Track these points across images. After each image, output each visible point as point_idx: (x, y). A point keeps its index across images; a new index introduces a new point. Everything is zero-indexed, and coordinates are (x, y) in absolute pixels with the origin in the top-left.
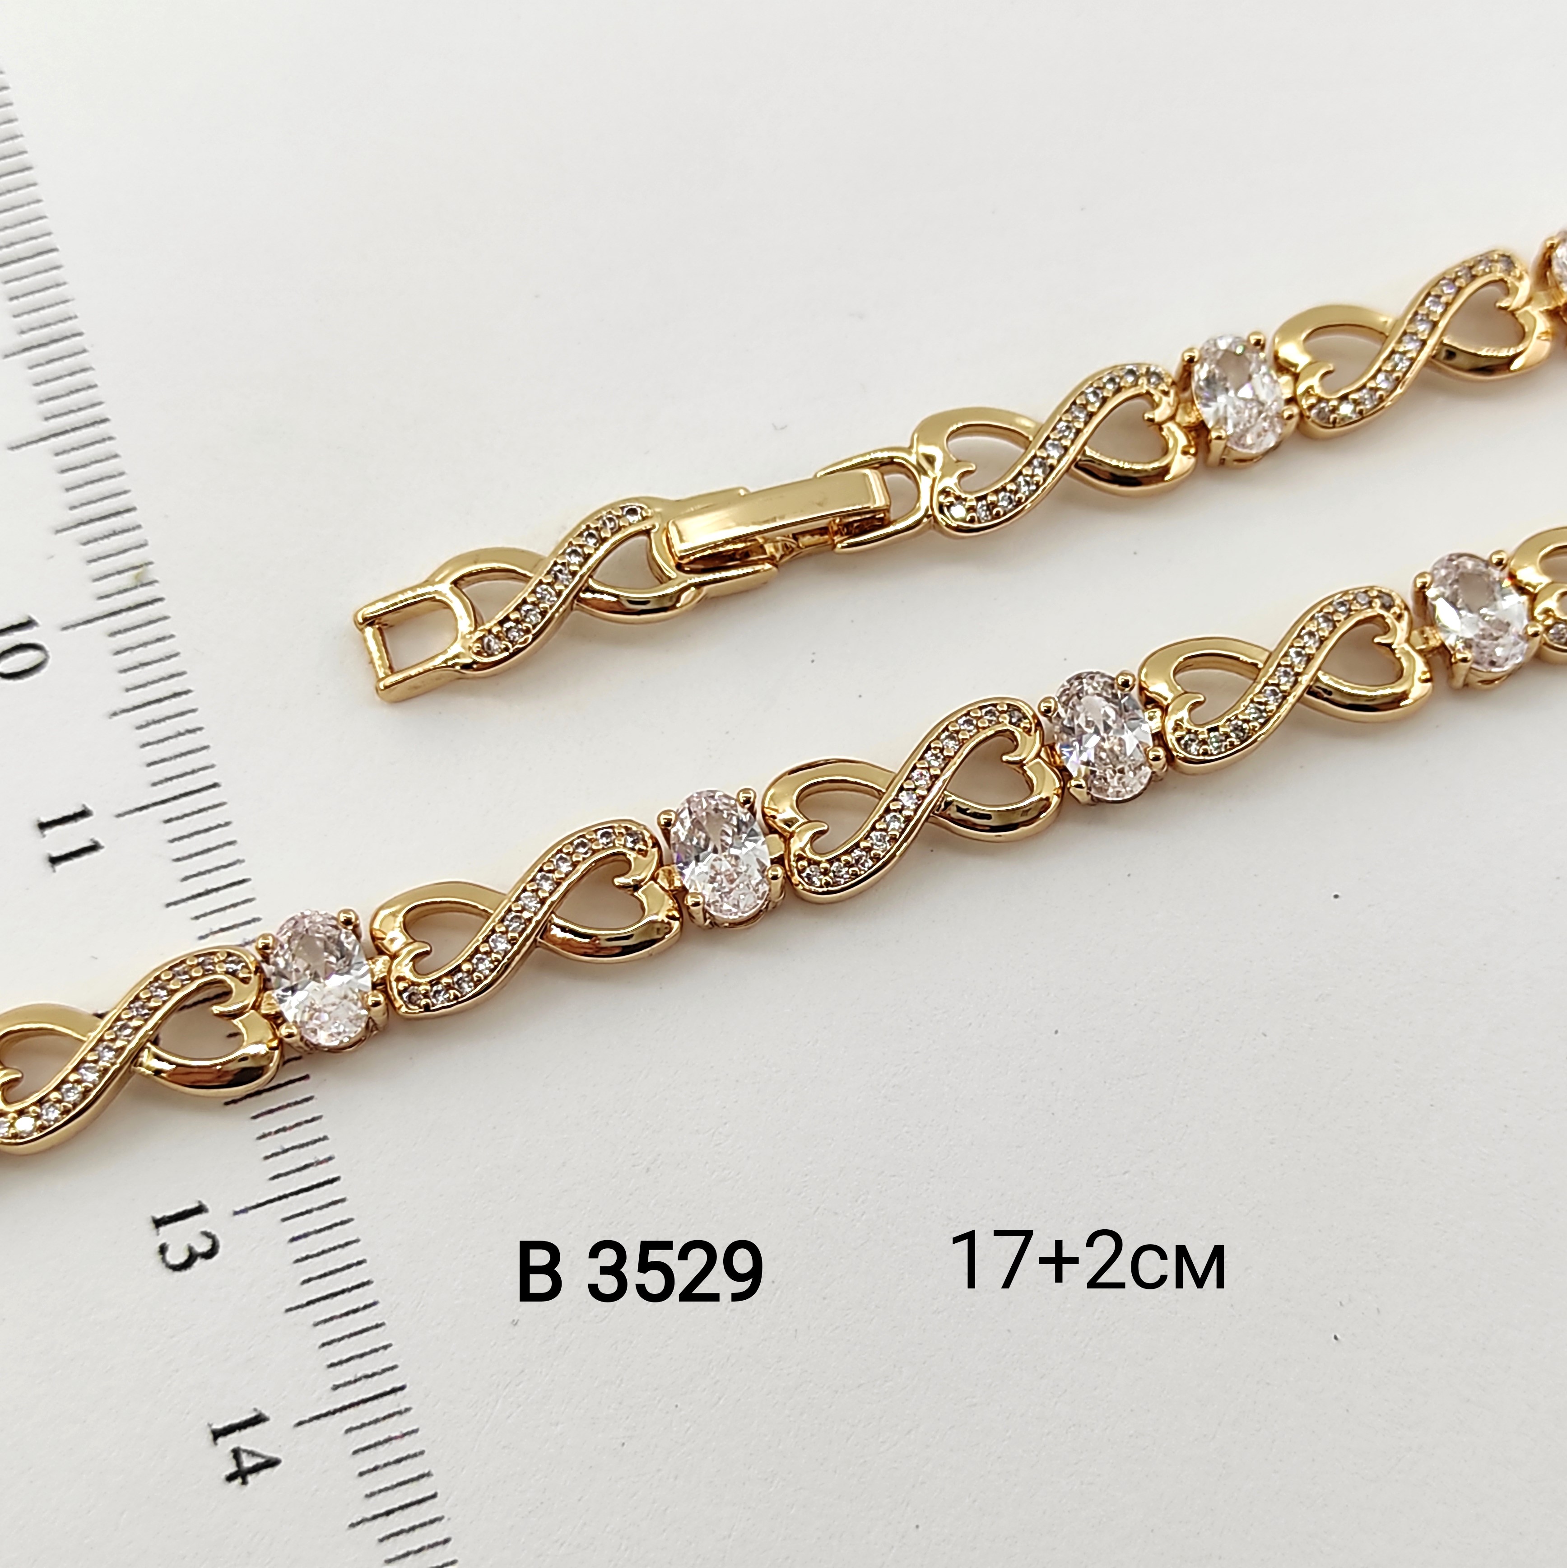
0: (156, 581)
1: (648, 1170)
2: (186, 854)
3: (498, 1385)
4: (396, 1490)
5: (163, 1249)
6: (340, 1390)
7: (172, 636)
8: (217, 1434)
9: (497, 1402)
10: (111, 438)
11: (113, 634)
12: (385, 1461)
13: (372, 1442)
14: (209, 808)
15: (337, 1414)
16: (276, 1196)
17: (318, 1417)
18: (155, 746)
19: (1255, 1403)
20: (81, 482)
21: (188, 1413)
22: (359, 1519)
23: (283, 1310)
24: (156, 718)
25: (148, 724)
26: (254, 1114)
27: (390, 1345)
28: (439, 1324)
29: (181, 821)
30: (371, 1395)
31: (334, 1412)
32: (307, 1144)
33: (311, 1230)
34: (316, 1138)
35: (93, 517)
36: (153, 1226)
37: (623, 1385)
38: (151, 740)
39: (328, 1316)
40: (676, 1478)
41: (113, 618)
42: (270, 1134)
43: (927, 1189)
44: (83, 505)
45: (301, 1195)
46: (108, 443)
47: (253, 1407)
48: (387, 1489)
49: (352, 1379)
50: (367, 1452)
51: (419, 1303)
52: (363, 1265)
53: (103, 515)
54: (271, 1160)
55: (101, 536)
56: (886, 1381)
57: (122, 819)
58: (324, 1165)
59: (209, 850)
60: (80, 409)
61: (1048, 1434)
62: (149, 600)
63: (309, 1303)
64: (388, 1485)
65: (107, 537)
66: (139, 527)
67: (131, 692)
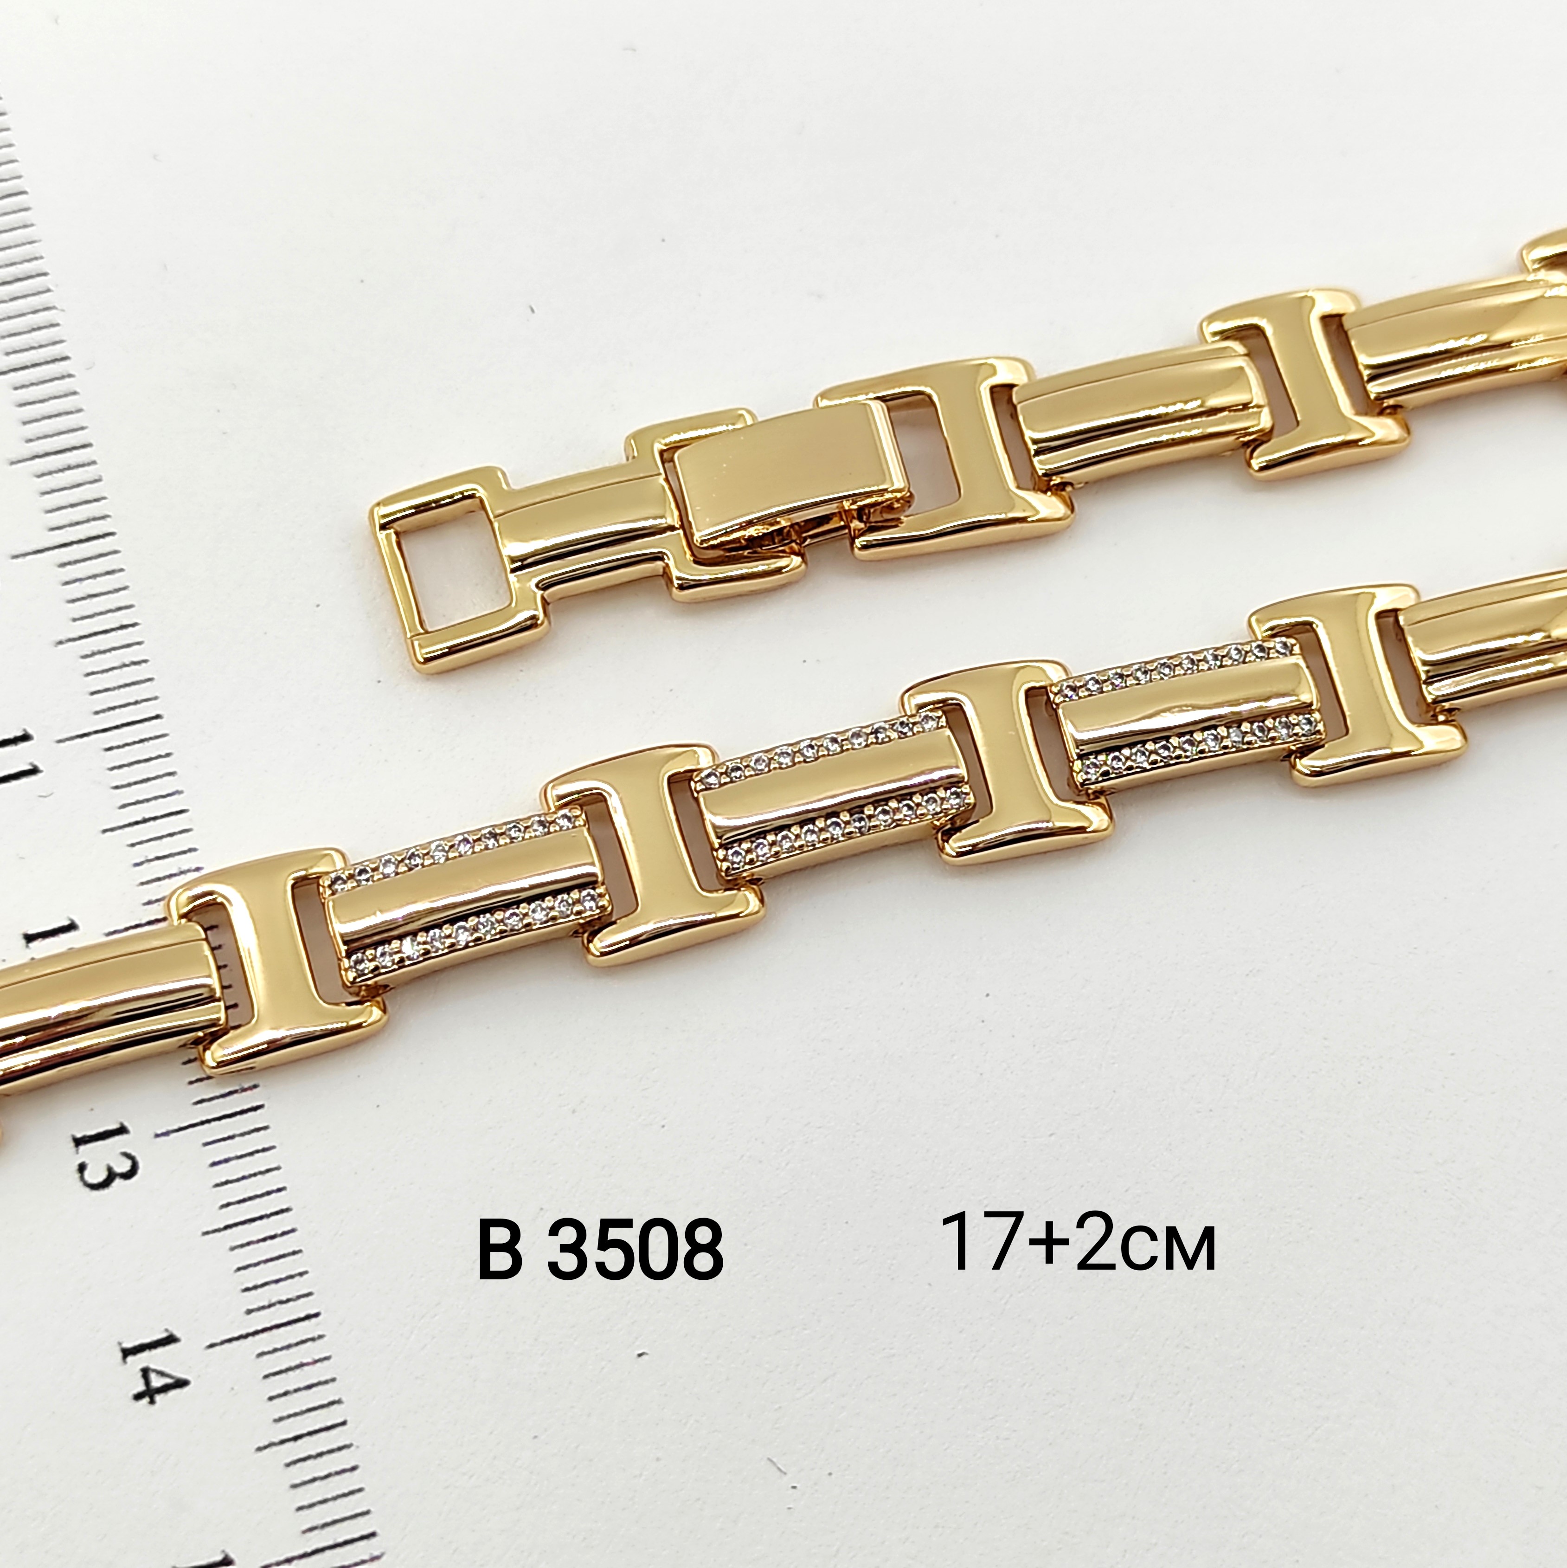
0: (108, 516)
2: (124, 783)
5: (82, 1168)
6: (253, 1314)
7: (122, 570)
8: (127, 1353)
10: (70, 376)
11: (63, 565)
12: (296, 1387)
13: (283, 1367)
17: (230, 1341)
18: (99, 675)
20: (39, 417)
21: (98, 1331)
22: (266, 1443)
23: (200, 1233)
24: (102, 648)
25: (93, 654)
35: (47, 452)
36: (73, 1144)
38: (95, 670)
39: (245, 1241)
41: (63, 550)
44: (39, 438)
46: (67, 380)
48: (296, 1415)
49: (266, 1303)
50: (277, 1377)
52: (283, 1193)
53: (59, 449)
55: (56, 469)
57: (63, 745)
60: (41, 346)
62: (101, 533)
64: (297, 1410)
65: (62, 470)
66: (94, 463)
67: (78, 622)
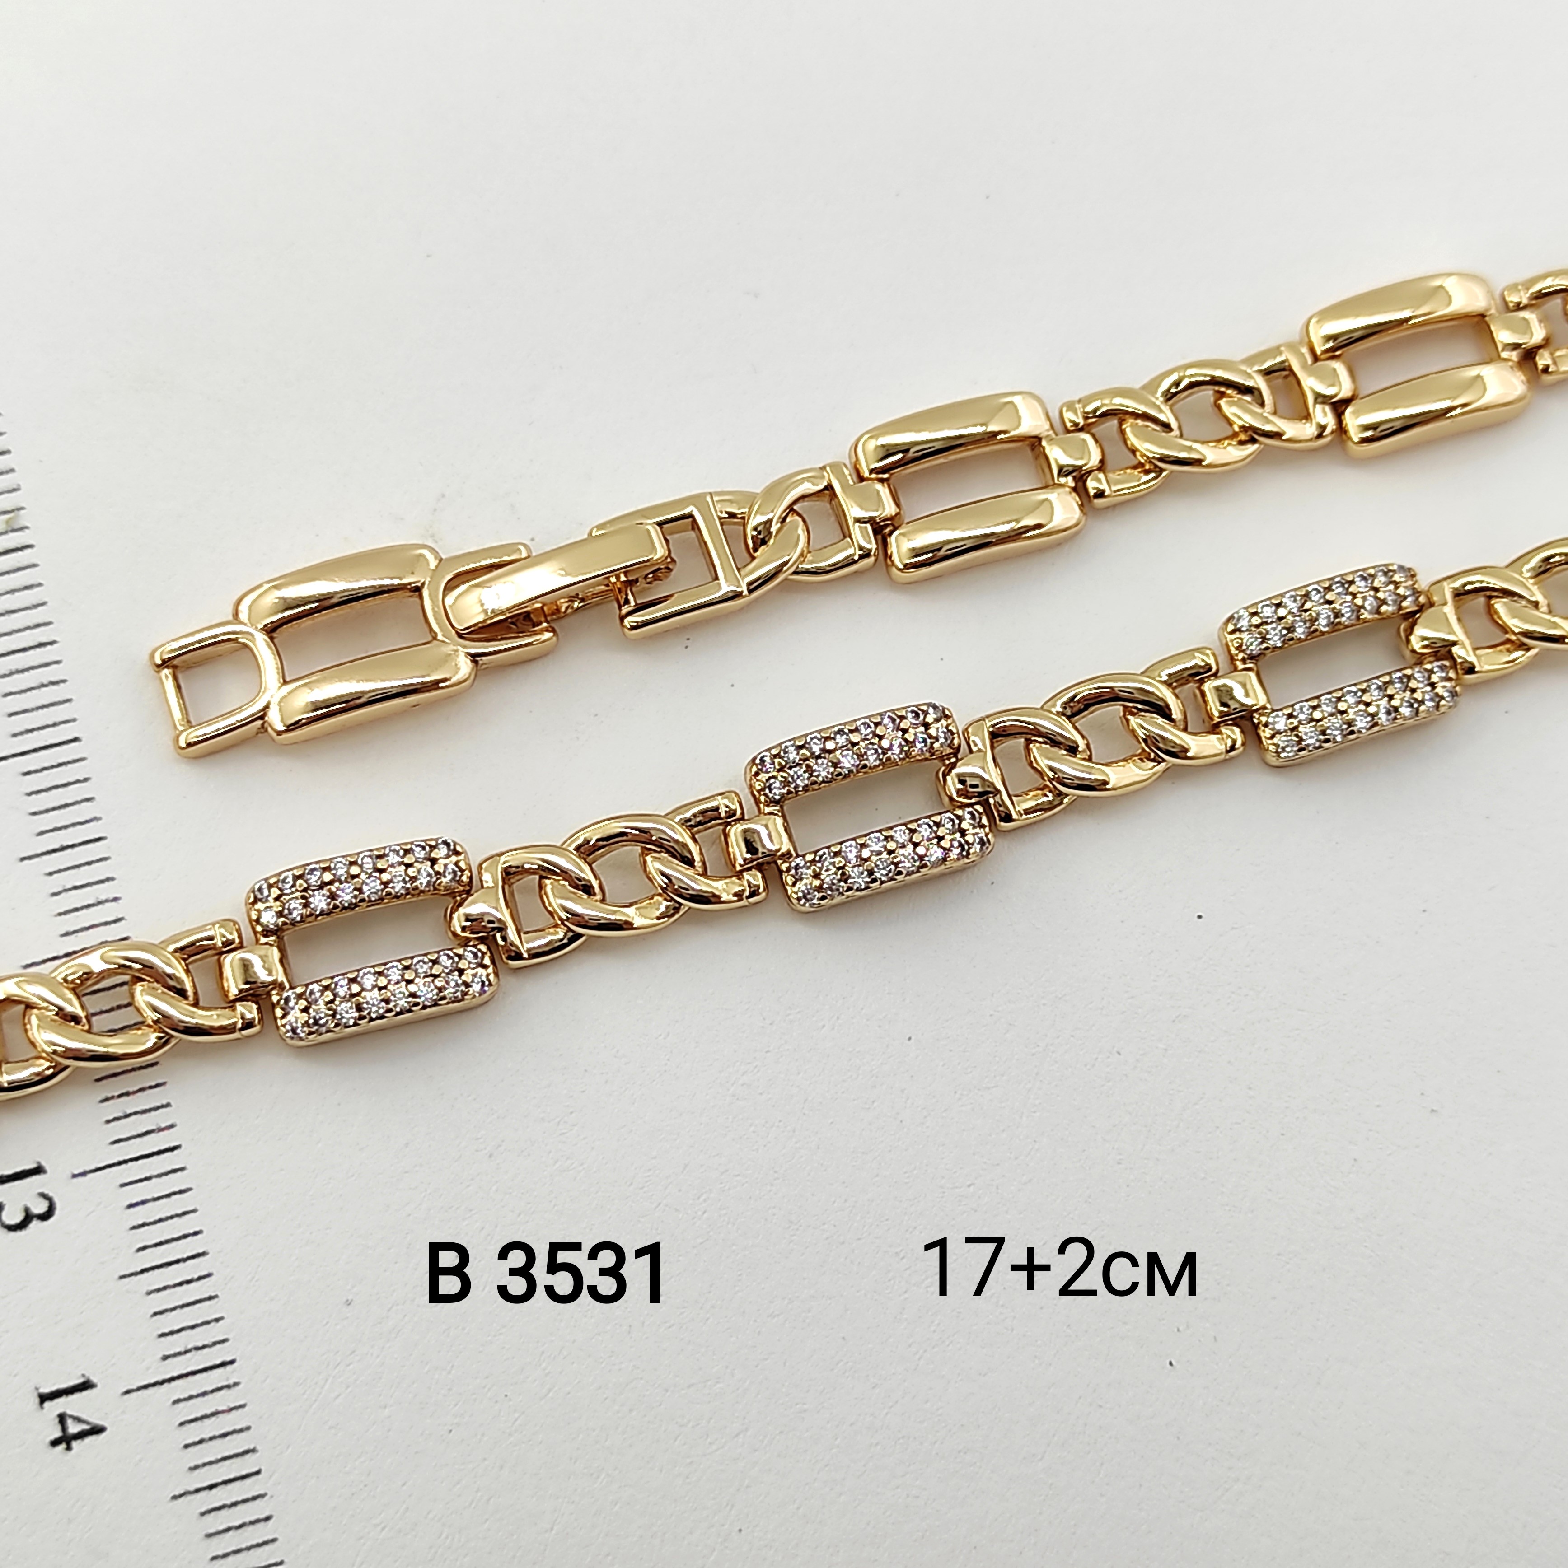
1: (491, 1156)
3: (328, 1365)
4: (220, 1464)
9: (327, 1380)
14: (70, 762)
15: (166, 1385)
16: (115, 1161)
19: (1086, 1425)
27: (222, 1318)
28: (272, 1300)
29: (39, 774)
30: (200, 1367)
31: (162, 1383)
32: (150, 1110)
33: (149, 1197)
34: (159, 1104)
37: (453, 1372)
40: (501, 1467)
42: (113, 1098)
43: (770, 1191)
45: (140, 1162)
47: (80, 1374)
51: (253, 1278)
54: (113, 1124)
56: (718, 1382)
58: (166, 1132)
59: (66, 806)
61: (877, 1444)
63: (143, 1271)
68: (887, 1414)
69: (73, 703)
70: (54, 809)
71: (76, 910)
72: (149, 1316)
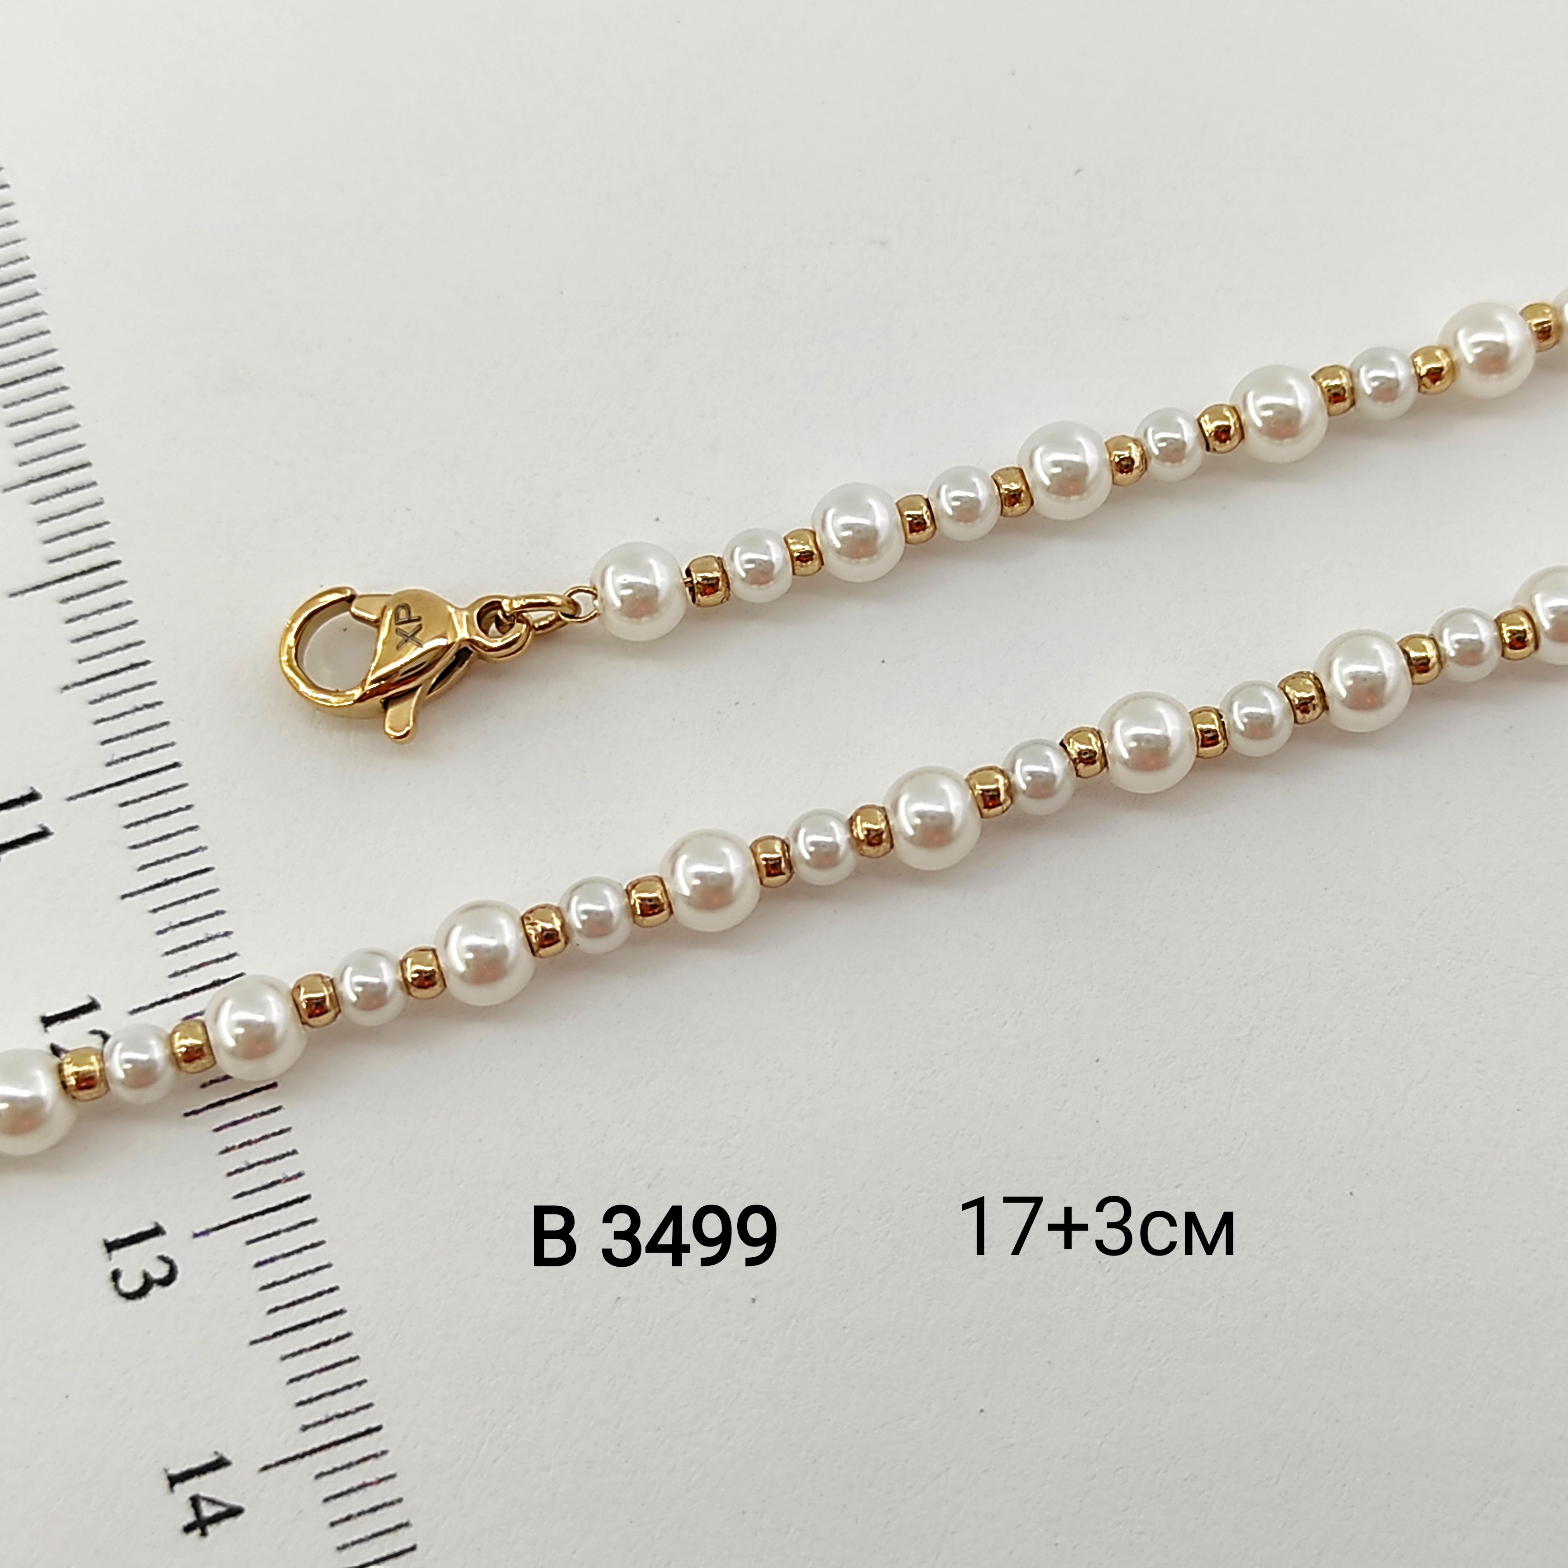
0: (112, 543)
1: (649, 1186)
2: (143, 841)
3: (484, 1426)
4: (372, 1541)
5: (116, 1276)
6: (310, 1430)
7: (129, 602)
8: (174, 1480)
9: (483, 1443)
10: (64, 388)
11: (65, 601)
12: (359, 1510)
13: (345, 1489)
14: (169, 790)
15: (307, 1458)
16: (239, 1216)
17: (285, 1461)
18: (110, 722)
19: (1323, 1443)
20: (31, 437)
21: (141, 1458)
23: (247, 1342)
24: (112, 692)
25: (102, 699)
26: (217, 1126)
27: (365, 1381)
28: (419, 1358)
29: (137, 804)
30: (344, 1436)
31: (303, 1456)
32: (275, 1159)
33: (278, 1254)
34: (284, 1152)
35: (44, 474)
36: (104, 1249)
37: (621, 1425)
38: (105, 716)
39: (296, 1350)
41: (65, 583)
42: (233, 1148)
44: (33, 460)
45: (267, 1216)
46: (61, 393)
47: (211, 1451)
48: (361, 1541)
49: (323, 1418)
50: (339, 1500)
51: (397, 1334)
52: (336, 1293)
53: (55, 471)
54: (235, 1176)
55: (53, 494)
56: (913, 1420)
57: (73, 802)
58: (293, 1182)
59: (168, 836)
60: (31, 357)
61: (1093, 1477)
62: (105, 563)
63: (276, 1335)
64: (362, 1536)
65: (59, 495)
66: (94, 484)
67: (84, 664)
68: (1102, 1443)
69: (170, 726)
70: (155, 841)
71: (185, 947)
72: (284, 1383)
